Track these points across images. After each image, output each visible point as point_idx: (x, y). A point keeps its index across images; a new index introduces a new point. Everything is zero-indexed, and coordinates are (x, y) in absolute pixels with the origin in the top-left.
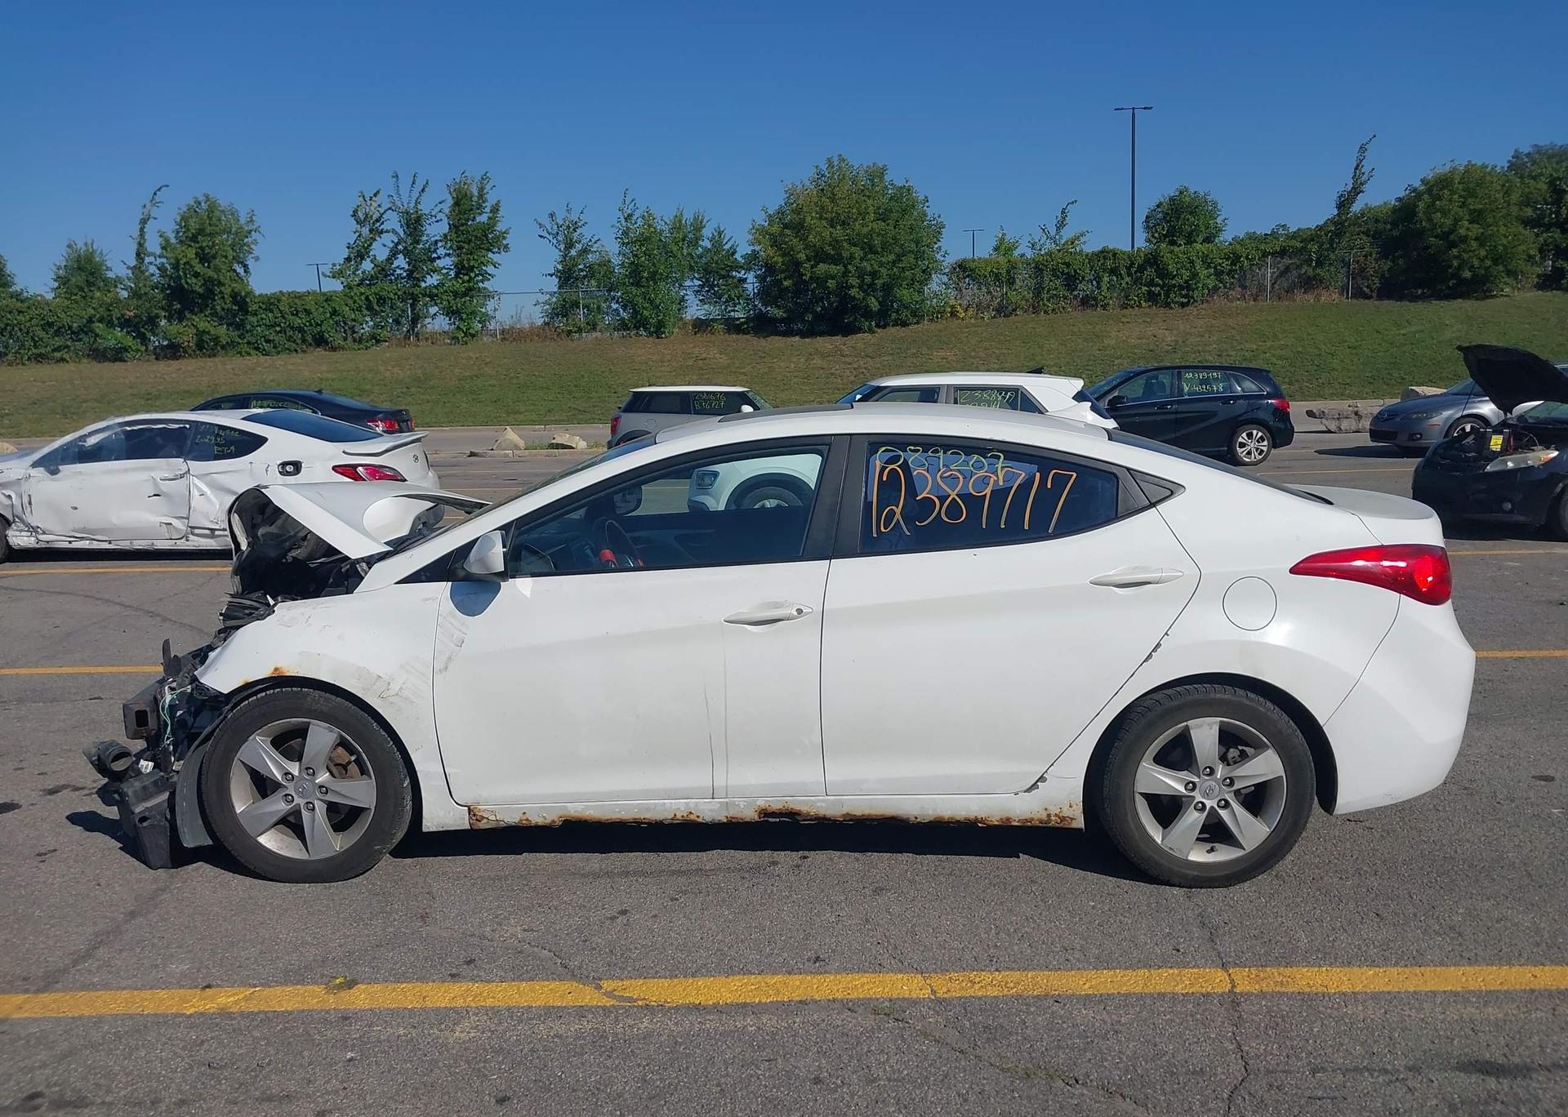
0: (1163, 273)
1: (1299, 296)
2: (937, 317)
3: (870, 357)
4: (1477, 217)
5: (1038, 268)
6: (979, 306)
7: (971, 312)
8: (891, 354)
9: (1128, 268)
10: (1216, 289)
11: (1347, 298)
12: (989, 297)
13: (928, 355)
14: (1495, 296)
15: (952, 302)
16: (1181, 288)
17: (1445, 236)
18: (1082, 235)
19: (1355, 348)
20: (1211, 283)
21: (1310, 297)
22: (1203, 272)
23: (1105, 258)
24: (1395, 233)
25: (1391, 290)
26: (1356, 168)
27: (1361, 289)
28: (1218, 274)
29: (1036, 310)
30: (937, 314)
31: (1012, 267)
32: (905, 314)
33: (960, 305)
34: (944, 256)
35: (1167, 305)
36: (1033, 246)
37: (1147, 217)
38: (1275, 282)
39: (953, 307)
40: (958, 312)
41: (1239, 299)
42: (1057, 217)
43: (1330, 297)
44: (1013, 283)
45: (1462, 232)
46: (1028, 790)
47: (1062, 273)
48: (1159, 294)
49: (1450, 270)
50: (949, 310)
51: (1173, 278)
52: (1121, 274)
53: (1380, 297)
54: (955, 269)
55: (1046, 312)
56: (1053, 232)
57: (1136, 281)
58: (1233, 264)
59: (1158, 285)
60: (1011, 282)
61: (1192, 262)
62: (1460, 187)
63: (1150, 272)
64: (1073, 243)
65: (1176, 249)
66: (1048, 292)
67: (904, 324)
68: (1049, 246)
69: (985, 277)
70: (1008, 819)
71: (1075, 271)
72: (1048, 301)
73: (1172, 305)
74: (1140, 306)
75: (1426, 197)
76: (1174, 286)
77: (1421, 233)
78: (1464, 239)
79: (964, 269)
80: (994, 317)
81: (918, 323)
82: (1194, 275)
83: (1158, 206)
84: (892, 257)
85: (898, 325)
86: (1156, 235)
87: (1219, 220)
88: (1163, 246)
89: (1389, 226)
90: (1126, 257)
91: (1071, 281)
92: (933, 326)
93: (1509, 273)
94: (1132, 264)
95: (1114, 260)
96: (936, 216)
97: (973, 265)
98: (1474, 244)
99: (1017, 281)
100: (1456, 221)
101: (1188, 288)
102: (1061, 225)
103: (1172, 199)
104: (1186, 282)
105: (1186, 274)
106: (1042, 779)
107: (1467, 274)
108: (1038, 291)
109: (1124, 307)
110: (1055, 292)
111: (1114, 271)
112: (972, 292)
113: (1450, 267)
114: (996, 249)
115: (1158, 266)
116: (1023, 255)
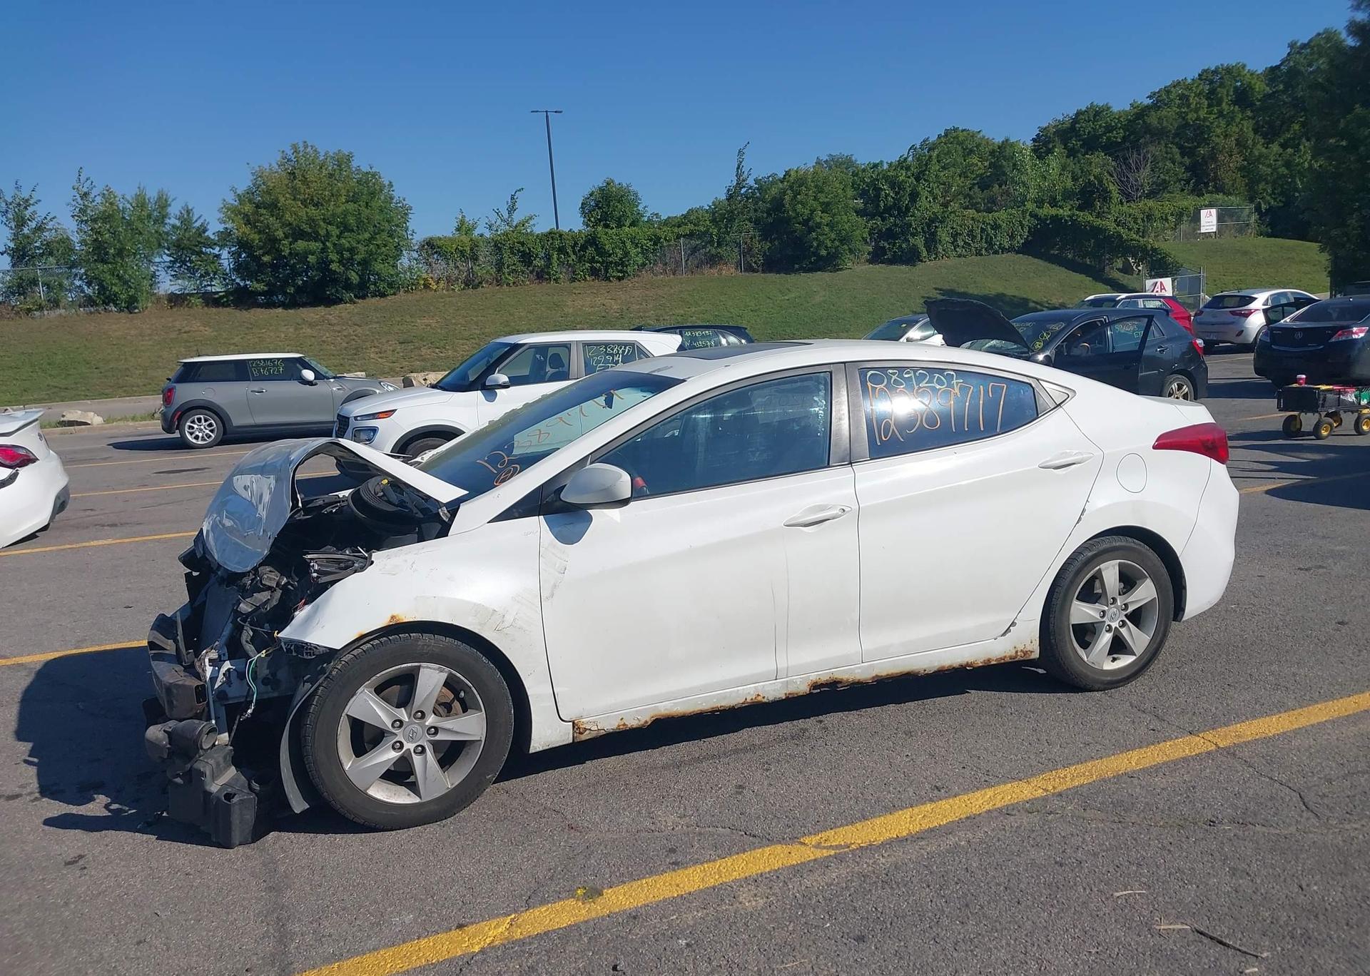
0: (601, 251)
1: (706, 270)
2: (412, 289)
3: (358, 325)
4: (826, 208)
5: (497, 246)
6: (449, 280)
7: (442, 284)
8: (377, 322)
9: (573, 248)
10: (644, 265)
11: (741, 271)
12: (456, 272)
13: (413, 322)
14: (841, 269)
15: (425, 276)
16: (617, 264)
17: (805, 223)
18: (531, 218)
19: (756, 311)
20: (640, 260)
21: (714, 271)
22: (633, 251)
23: (552, 238)
24: (770, 220)
25: (772, 265)
26: (738, 168)
27: (751, 264)
28: (644, 252)
29: (499, 282)
30: (411, 287)
31: (475, 245)
32: (382, 286)
33: (432, 278)
34: (412, 235)
35: (607, 279)
36: (490, 227)
37: (582, 204)
38: (688, 260)
39: (425, 280)
40: (430, 284)
41: (661, 273)
42: (507, 202)
43: (729, 271)
44: (477, 259)
45: (818, 220)
46: (1004, 634)
47: (519, 251)
48: (600, 270)
49: (812, 249)
50: (423, 282)
51: (610, 256)
52: (568, 253)
53: (763, 272)
54: (424, 246)
55: (508, 285)
56: (506, 216)
57: (580, 259)
58: (655, 244)
59: (599, 262)
60: (475, 258)
61: (624, 243)
62: (812, 184)
63: (591, 250)
64: (523, 225)
65: (610, 232)
66: (508, 268)
67: (383, 295)
68: (504, 228)
69: (452, 253)
70: (989, 660)
71: (529, 249)
72: (509, 275)
73: (611, 279)
74: (585, 280)
75: (789, 192)
76: (611, 263)
77: (788, 221)
78: (819, 225)
79: (431, 246)
80: (464, 289)
81: (394, 294)
82: (626, 254)
83: (591, 195)
84: (367, 235)
85: (376, 296)
86: (592, 219)
87: (640, 208)
88: (600, 228)
89: (765, 215)
90: (570, 238)
91: (527, 258)
92: (410, 297)
93: (851, 251)
94: (576, 244)
95: (561, 240)
96: (401, 199)
97: (440, 243)
98: (827, 229)
99: (481, 258)
100: (812, 211)
101: (623, 264)
102: (512, 210)
103: (601, 189)
104: (621, 259)
105: (620, 253)
106: (1013, 624)
107: (824, 253)
108: (500, 266)
109: (573, 280)
110: (514, 268)
111: (561, 250)
112: (440, 267)
113: (812, 247)
114: (458, 229)
115: (597, 245)
116: (482, 235)
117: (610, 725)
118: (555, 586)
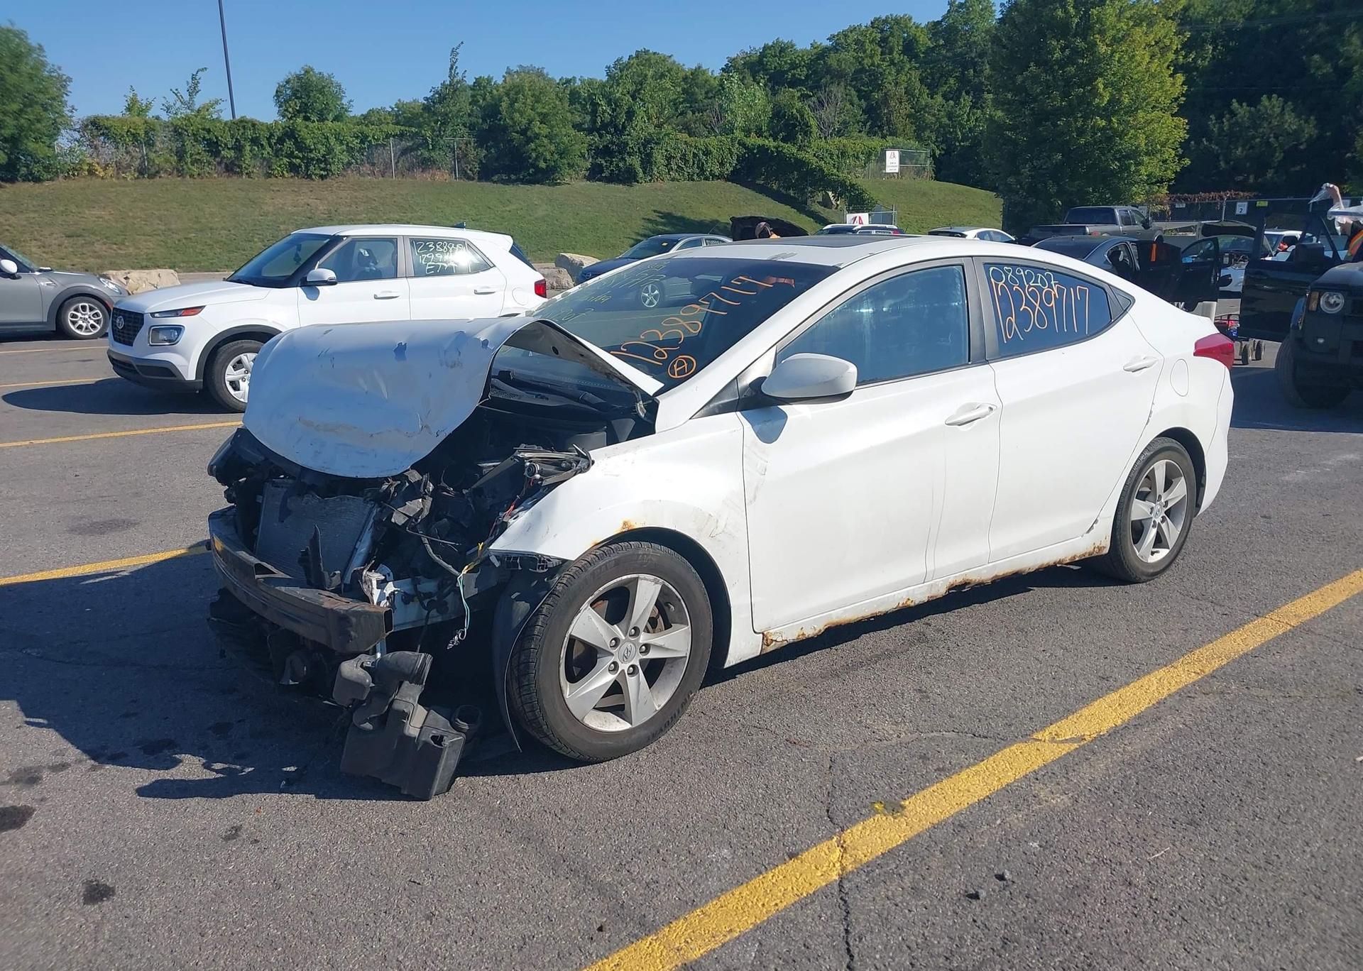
0: (300, 146)
1: (418, 173)
2: (74, 175)
3: (10, 213)
4: (544, 119)
5: (177, 131)
6: (119, 166)
7: (110, 171)
8: (36, 211)
9: (268, 139)
10: (349, 164)
11: (456, 179)
12: (128, 158)
13: (80, 213)
14: (559, 184)
15: (89, 160)
16: (319, 161)
17: (523, 132)
18: (217, 102)
19: (477, 221)
20: (345, 158)
21: (427, 175)
22: (338, 148)
23: (244, 127)
24: (485, 127)
25: (486, 174)
26: (451, 68)
27: (466, 172)
28: (350, 150)
29: (181, 173)
30: (73, 171)
31: (150, 129)
32: (36, 169)
33: (98, 164)
34: (72, 112)
35: (309, 177)
36: (168, 109)
37: (277, 92)
38: (398, 162)
39: (90, 165)
40: (97, 170)
41: (369, 174)
42: (188, 83)
43: (442, 176)
44: (153, 145)
45: (537, 130)
46: (1088, 532)
47: (204, 138)
48: (300, 166)
49: (530, 161)
50: (87, 168)
51: (311, 151)
52: (262, 145)
53: (480, 179)
54: (87, 125)
55: (192, 176)
56: (186, 97)
57: (277, 154)
58: (362, 142)
59: (299, 158)
60: (150, 144)
61: (327, 138)
62: (529, 93)
63: (289, 144)
64: (208, 110)
65: (311, 125)
66: (191, 156)
67: (37, 180)
68: (185, 112)
69: (123, 136)
71: (217, 138)
72: (193, 165)
73: (313, 177)
74: (283, 176)
75: (505, 98)
76: (313, 159)
77: (505, 129)
78: (537, 136)
79: (96, 126)
80: (138, 178)
81: (51, 179)
82: (330, 151)
83: (288, 82)
84: (15, 107)
85: (29, 181)
86: (290, 110)
87: (345, 101)
88: (299, 120)
89: (480, 121)
90: (265, 128)
91: (213, 147)
92: (72, 184)
93: (571, 166)
94: (272, 135)
95: (254, 129)
96: (56, 68)
97: (107, 124)
98: (546, 141)
99: (158, 143)
100: (530, 122)
101: (326, 161)
102: (193, 91)
103: (299, 78)
104: (324, 156)
105: (323, 150)
106: (1096, 521)
107: (543, 165)
108: (181, 154)
109: (269, 175)
110: (198, 157)
111: (255, 141)
112: (108, 150)
113: (530, 158)
114: (129, 109)
115: (296, 139)
116: (158, 118)
117: (791, 635)
118: (757, 488)
